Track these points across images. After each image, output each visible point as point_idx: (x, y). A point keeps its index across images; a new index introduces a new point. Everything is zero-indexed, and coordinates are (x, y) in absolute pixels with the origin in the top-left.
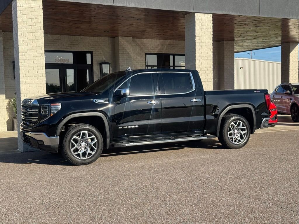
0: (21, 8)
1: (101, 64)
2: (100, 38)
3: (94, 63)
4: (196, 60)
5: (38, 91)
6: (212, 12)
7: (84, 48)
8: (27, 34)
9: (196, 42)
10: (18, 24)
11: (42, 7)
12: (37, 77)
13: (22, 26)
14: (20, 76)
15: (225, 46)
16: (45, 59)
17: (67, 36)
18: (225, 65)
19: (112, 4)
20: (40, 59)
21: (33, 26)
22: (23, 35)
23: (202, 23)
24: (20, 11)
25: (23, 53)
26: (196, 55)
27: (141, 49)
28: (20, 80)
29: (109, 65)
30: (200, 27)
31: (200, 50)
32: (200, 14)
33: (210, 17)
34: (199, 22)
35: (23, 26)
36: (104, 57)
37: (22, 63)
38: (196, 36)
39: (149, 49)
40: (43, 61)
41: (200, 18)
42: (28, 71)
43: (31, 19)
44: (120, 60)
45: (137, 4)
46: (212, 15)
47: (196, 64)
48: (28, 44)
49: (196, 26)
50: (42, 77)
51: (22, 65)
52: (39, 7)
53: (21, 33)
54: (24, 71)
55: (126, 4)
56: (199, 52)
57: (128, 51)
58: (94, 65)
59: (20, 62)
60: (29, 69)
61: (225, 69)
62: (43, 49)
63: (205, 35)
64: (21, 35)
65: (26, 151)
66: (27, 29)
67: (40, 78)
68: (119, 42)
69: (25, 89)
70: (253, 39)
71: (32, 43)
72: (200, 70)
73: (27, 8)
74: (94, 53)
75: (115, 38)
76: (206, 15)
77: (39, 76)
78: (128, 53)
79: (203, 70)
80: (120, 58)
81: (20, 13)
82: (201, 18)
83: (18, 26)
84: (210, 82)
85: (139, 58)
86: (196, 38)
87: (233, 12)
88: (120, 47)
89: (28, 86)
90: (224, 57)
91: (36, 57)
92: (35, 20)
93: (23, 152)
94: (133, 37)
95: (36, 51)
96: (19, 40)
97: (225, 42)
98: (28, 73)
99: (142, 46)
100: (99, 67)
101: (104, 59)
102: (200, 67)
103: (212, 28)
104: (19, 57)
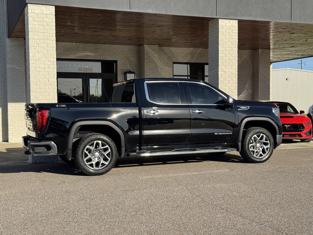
0: (32, 14)
1: (125, 74)
2: (125, 46)
3: (118, 72)
4: (220, 70)
5: (48, 100)
6: (238, 18)
7: (109, 57)
8: (38, 42)
9: (219, 50)
10: (29, 31)
11: (54, 14)
12: (48, 86)
13: (33, 33)
14: (31, 85)
15: (260, 55)
16: (56, 67)
17: (91, 44)
18: (259, 75)
19: (129, 10)
20: (51, 67)
21: (44, 33)
22: (34, 43)
23: (226, 30)
24: (31, 18)
25: (34, 61)
26: (220, 64)
27: (169, 57)
28: (31, 89)
29: (134, 75)
30: (224, 34)
31: (224, 59)
32: (224, 20)
33: (235, 23)
34: (223, 28)
35: (35, 33)
36: (129, 66)
37: (33, 71)
38: (219, 43)
39: (177, 57)
40: (54, 69)
41: (224, 24)
42: (39, 79)
43: (42, 26)
44: (146, 70)
45: (155, 10)
46: (237, 21)
47: (219, 74)
48: (39, 52)
49: (219, 33)
50: (53, 86)
51: (33, 74)
52: (51, 14)
53: (32, 40)
54: (35, 80)
55: (144, 10)
56: (222, 61)
57: (155, 60)
58: (118, 74)
59: (30, 70)
60: (40, 78)
61: (259, 79)
62: (55, 57)
63: (229, 42)
64: (32, 42)
65: (36, 162)
66: (39, 37)
67: (51, 87)
68: (144, 50)
69: (35, 98)
70: (290, 47)
71: (43, 51)
72: (223, 80)
73: (38, 14)
74: (118, 61)
75: (141, 46)
76: (231, 21)
77: (50, 85)
78: (155, 62)
79: (226, 79)
80: (145, 68)
81: (31, 20)
82: (226, 24)
83: (29, 33)
84: (235, 93)
85: (166, 67)
86: (220, 46)
87: (260, 18)
88: (145, 55)
89: (39, 95)
90: (258, 67)
91: (47, 65)
92: (47, 27)
93: (32, 163)
94: (160, 45)
95: (47, 59)
96: (30, 47)
97: (260, 50)
98: (39, 82)
99: (169, 55)
100: (123, 76)
101: (129, 68)
102: (224, 76)
103: (237, 35)
104: (30, 64)
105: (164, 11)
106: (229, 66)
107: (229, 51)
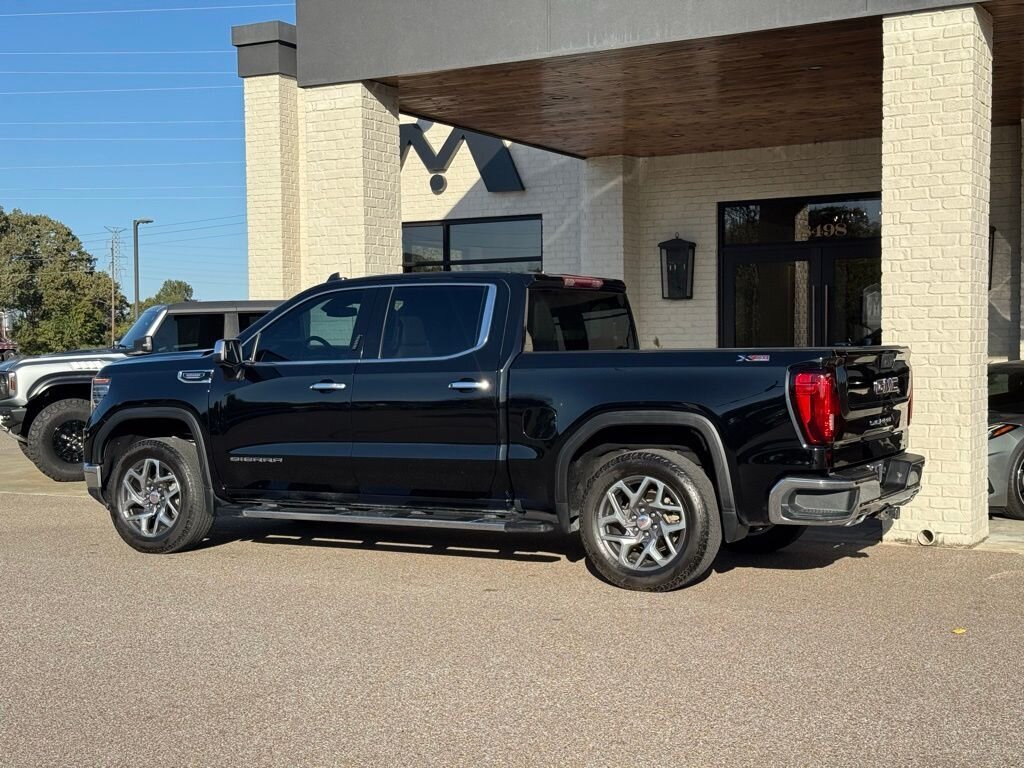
23: (917, 55)
26: (886, 194)
31: (905, 173)
32: (908, 18)
38: (885, 114)
41: (904, 36)
43: (335, 142)
46: (972, 11)
49: (885, 72)
63: (930, 102)
76: (941, 16)
105: (657, 34)
106: (932, 198)
107: (928, 140)
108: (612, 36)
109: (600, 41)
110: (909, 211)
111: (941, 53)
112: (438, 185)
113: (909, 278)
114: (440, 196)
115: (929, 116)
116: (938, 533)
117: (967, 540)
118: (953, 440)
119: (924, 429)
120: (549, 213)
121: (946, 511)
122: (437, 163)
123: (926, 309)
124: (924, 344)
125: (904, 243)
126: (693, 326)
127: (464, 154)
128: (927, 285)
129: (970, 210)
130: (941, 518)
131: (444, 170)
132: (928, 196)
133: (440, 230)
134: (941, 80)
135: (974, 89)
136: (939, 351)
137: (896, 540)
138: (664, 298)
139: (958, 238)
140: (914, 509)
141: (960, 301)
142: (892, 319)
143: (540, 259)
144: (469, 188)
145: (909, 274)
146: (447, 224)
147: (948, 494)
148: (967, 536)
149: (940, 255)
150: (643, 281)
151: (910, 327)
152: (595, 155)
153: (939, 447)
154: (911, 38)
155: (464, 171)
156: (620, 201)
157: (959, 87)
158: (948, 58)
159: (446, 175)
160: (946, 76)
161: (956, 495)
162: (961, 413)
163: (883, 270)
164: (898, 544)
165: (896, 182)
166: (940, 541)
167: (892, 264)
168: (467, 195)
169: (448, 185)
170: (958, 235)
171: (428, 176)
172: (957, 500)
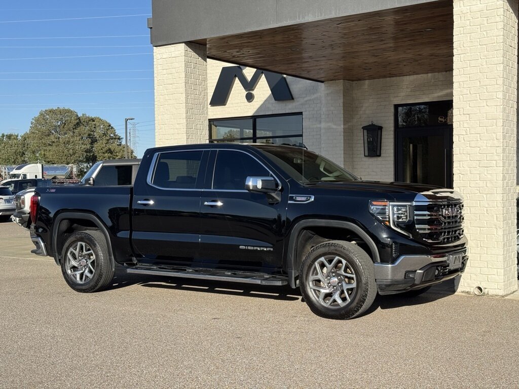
43: (171, 75)
45: (318, 14)
52: (180, 55)
55: (299, 19)
63: (479, 46)
73: (166, 59)
79: (472, 132)
91: (176, 130)
92: (176, 75)
105: (333, 13)
106: (480, 100)
107: (479, 68)
108: (310, 15)
109: (303, 17)
110: (468, 108)
111: (485, 19)
112: (250, 97)
113: (468, 145)
114: (251, 103)
115: (479, 54)
116: (486, 288)
117: (501, 293)
118: (493, 236)
119: (478, 230)
120: (306, 111)
121: (490, 276)
122: (249, 86)
123: (477, 162)
124: (477, 182)
125: (466, 125)
126: (381, 171)
127: (263, 82)
128: (478, 149)
129: (502, 106)
130: (486, 279)
131: (253, 90)
132: (478, 99)
133: (251, 121)
134: (485, 34)
135: (504, 38)
136: (485, 186)
137: (462, 292)
138: (365, 156)
139: (495, 122)
140: (472, 275)
141: (496, 158)
142: (459, 168)
143: (301, 136)
144: (265, 99)
145: (468, 142)
146: (254, 118)
147: (490, 267)
148: (501, 291)
149: (486, 132)
150: (355, 147)
151: (469, 172)
152: (328, 80)
153: (486, 240)
154: (469, 11)
155: (263, 90)
156: (342, 105)
157: (495, 38)
158: (489, 22)
159: (254, 92)
160: (488, 31)
161: (495, 267)
162: (497, 221)
163: (454, 141)
164: (463, 294)
165: (461, 91)
166: (486, 293)
167: (459, 137)
168: (264, 103)
169: (255, 97)
170: (495, 121)
171: (245, 93)
172: (496, 270)
